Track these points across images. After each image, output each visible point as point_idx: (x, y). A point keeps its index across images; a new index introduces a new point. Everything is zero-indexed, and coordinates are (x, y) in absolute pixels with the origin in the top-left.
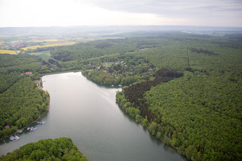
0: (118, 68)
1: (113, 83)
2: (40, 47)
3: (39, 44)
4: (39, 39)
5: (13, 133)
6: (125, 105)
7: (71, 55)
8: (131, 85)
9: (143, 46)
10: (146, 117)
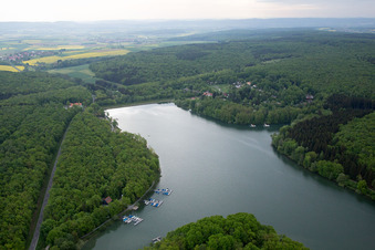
2: (63, 59)
3: (56, 53)
4: (45, 45)
6: (308, 157)
7: (140, 72)
8: (293, 124)
9: (267, 56)
10: (360, 177)
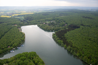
0: (52, 24)
1: (51, 30)
2: (19, 15)
3: (19, 13)
4: (18, 11)
5: (12, 49)
6: (57, 39)
7: (33, 18)
8: (58, 31)
9: (62, 15)
10: (66, 44)
